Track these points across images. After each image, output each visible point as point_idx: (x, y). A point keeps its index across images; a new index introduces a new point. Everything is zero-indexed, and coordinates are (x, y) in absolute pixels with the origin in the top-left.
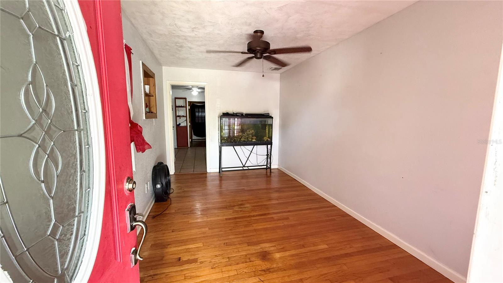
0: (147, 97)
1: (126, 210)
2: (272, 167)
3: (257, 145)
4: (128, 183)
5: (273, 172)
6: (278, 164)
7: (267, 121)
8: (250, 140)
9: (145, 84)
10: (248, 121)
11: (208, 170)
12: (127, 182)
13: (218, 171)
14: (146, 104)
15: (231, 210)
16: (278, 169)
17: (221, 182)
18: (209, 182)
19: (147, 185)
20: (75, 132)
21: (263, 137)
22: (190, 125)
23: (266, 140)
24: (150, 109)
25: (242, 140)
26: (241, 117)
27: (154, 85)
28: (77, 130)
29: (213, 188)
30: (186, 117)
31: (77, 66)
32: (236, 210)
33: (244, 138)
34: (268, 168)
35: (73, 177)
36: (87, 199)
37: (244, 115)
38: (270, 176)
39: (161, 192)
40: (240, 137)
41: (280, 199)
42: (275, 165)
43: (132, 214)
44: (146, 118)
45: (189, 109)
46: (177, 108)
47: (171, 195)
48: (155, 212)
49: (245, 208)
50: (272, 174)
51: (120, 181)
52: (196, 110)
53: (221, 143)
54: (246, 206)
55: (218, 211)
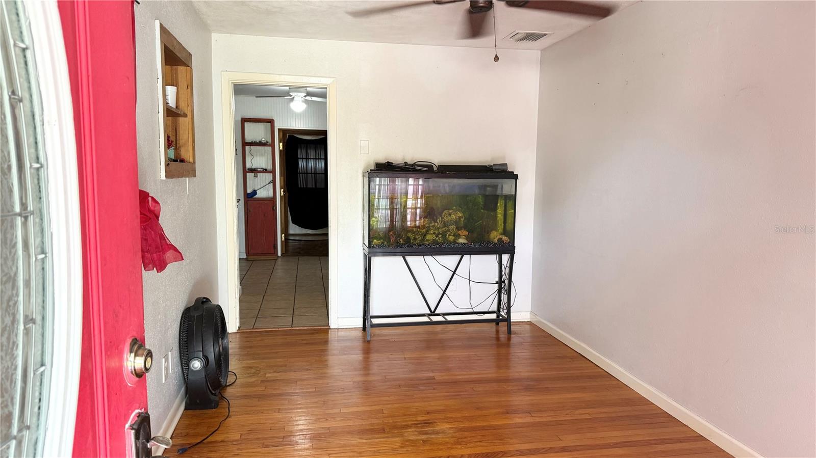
0: (170, 118)
1: (127, 426)
2: (514, 317)
3: (470, 254)
4: (133, 355)
5: (515, 333)
6: (530, 310)
7: (499, 187)
8: (451, 238)
9: (166, 83)
10: (446, 185)
11: (333, 324)
12: (131, 352)
13: (360, 324)
14: (169, 137)
15: (397, 439)
16: (530, 323)
17: (368, 358)
18: (334, 355)
19: (167, 361)
20: (15, 219)
21: (489, 233)
22: (282, 194)
23: (496, 240)
24: (177, 149)
25: (428, 240)
26: (426, 175)
27: (190, 86)
28: (20, 215)
29: (346, 373)
30: (273, 172)
31: (24, 50)
32: (411, 438)
33: (434, 233)
34: (502, 320)
35: (9, 335)
36: (37, 394)
37: (435, 169)
38: (508, 344)
39: (204, 380)
40: (424, 231)
41: (540, 411)
42: (521, 312)
43: (141, 438)
44: (166, 176)
45: (280, 151)
46: (247, 148)
47: (230, 392)
48: (187, 435)
49: (437, 433)
50: (515, 339)
51: (113, 349)
52: (299, 152)
53: (369, 247)
54: (437, 428)
55: (361, 438)
